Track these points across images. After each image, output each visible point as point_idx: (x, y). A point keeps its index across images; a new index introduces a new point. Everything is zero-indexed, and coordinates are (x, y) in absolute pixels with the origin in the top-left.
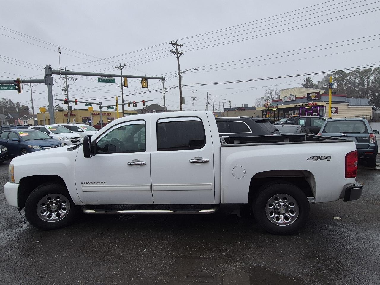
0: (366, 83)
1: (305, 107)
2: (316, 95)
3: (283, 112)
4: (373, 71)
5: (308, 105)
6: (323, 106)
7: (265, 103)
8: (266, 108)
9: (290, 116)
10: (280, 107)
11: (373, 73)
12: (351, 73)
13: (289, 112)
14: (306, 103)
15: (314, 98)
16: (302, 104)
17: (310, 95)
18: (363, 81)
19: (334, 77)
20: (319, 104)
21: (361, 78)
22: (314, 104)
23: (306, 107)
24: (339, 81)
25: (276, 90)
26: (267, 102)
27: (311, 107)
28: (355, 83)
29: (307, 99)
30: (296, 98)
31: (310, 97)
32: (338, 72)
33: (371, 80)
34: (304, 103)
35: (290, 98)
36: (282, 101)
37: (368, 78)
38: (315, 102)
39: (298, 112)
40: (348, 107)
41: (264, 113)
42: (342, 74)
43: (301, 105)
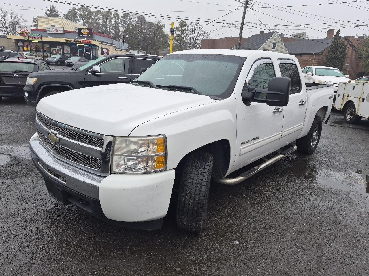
0: (108, 26)
1: (76, 44)
2: (88, 32)
3: (48, 46)
4: (114, 15)
5: (81, 41)
6: (96, 45)
7: (20, 30)
8: (25, 37)
9: (58, 52)
10: (45, 39)
11: (113, 17)
12: (95, 12)
13: (57, 47)
14: (79, 40)
15: (86, 35)
16: (74, 39)
17: (81, 31)
18: (106, 23)
19: (79, 13)
20: (93, 42)
21: (104, 20)
22: (88, 42)
23: (78, 44)
24: (85, 18)
25: (12, 14)
26: (23, 29)
27: (83, 45)
28: (99, 24)
29: (79, 35)
30: (65, 32)
31: (82, 33)
32: (83, 8)
33: (112, 24)
34: (77, 40)
35: (57, 30)
36: (46, 31)
37: (110, 21)
38: (89, 40)
39: (69, 48)
40: (116, 50)
41: (20, 44)
42: (87, 11)
43: (73, 41)
